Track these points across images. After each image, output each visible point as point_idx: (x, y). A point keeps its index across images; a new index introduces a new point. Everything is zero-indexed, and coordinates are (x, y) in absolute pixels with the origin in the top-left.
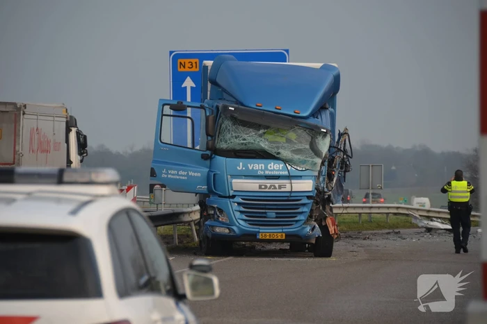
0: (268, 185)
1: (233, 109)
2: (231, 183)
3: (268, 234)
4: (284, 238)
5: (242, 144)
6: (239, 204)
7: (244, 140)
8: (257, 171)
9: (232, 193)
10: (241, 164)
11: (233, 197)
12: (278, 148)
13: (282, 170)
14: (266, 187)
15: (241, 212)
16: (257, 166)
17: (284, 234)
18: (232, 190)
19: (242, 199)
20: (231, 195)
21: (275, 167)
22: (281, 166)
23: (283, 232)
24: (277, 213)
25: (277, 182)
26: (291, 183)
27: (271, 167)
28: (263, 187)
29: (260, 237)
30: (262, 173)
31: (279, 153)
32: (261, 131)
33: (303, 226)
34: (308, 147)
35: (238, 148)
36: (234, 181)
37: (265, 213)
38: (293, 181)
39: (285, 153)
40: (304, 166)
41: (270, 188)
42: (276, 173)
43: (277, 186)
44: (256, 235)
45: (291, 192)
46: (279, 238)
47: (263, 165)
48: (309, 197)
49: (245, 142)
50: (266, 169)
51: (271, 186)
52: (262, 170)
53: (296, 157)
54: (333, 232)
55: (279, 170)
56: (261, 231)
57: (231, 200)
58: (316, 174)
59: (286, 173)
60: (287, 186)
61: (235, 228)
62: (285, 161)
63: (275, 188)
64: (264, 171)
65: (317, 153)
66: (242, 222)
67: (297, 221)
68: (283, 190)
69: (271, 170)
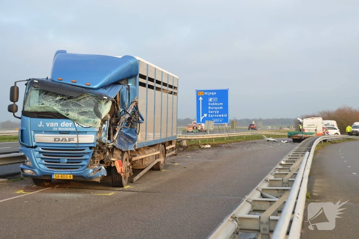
0: (61, 138)
1: (37, 81)
2: (34, 136)
3: (60, 175)
4: (72, 178)
5: (41, 107)
6: (40, 152)
7: (43, 104)
8: (53, 127)
9: (34, 144)
10: (41, 122)
11: (36, 147)
12: (68, 110)
13: (71, 128)
14: (59, 140)
15: (42, 158)
16: (53, 124)
17: (72, 176)
18: (34, 142)
19: (42, 149)
20: (34, 146)
21: (65, 125)
22: (71, 124)
23: (71, 174)
24: (68, 160)
25: (67, 136)
26: (78, 137)
27: (63, 125)
28: (57, 140)
29: (54, 177)
30: (56, 129)
31: (68, 115)
32: (58, 98)
33: (87, 169)
34: (92, 110)
35: (39, 110)
36: (36, 135)
37: (59, 159)
38: (79, 136)
39: (72, 115)
40: (88, 124)
41: (62, 141)
42: (67, 129)
43: (67, 139)
44: (51, 176)
45: (78, 144)
46: (69, 178)
47: (57, 123)
48: (91, 148)
49: (43, 106)
50: (59, 126)
51: (63, 139)
52: (56, 127)
53: (81, 118)
54: (120, 171)
55: (69, 127)
56: (55, 173)
57: (34, 149)
58: (98, 130)
59: (74, 129)
60: (75, 139)
61: (36, 171)
62: (74, 121)
63: (66, 141)
64: (57, 127)
65: (98, 115)
66: (42, 166)
67: (82, 166)
68: (71, 142)
69: (63, 127)
